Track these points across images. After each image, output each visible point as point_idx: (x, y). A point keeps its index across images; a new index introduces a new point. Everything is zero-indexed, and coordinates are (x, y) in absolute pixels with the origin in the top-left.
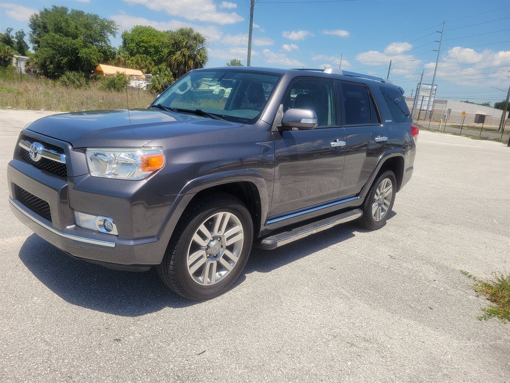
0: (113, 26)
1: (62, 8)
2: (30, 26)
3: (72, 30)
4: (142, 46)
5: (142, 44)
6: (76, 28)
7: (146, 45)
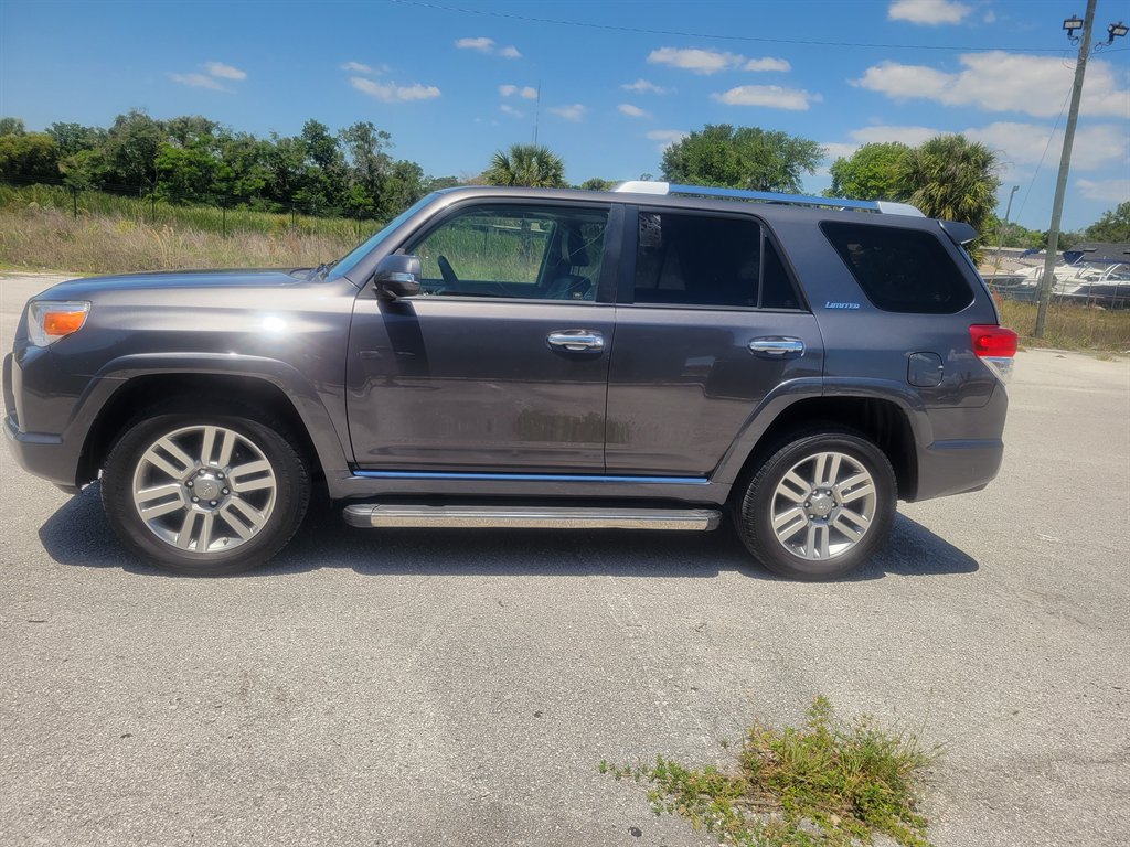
0: (813, 151)
1: (723, 127)
2: (663, 168)
3: (730, 166)
4: (873, 187)
5: (872, 183)
6: (739, 162)
7: (881, 184)
